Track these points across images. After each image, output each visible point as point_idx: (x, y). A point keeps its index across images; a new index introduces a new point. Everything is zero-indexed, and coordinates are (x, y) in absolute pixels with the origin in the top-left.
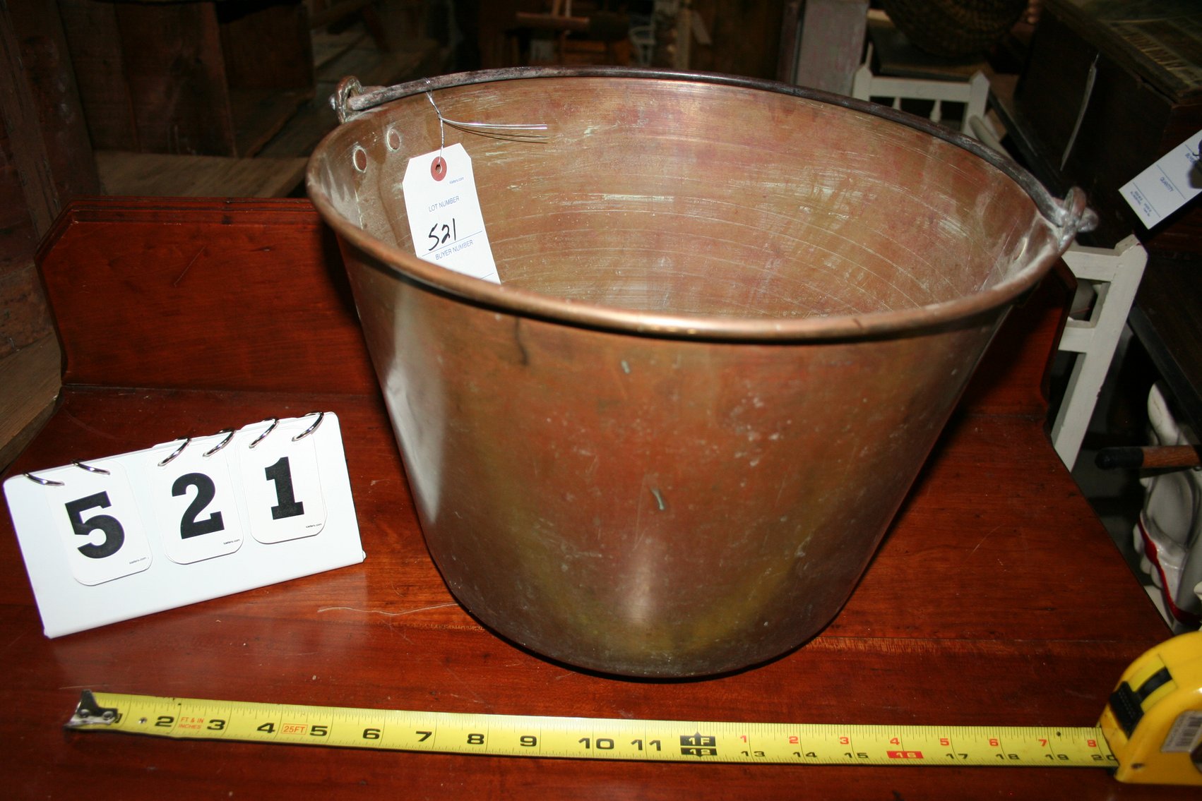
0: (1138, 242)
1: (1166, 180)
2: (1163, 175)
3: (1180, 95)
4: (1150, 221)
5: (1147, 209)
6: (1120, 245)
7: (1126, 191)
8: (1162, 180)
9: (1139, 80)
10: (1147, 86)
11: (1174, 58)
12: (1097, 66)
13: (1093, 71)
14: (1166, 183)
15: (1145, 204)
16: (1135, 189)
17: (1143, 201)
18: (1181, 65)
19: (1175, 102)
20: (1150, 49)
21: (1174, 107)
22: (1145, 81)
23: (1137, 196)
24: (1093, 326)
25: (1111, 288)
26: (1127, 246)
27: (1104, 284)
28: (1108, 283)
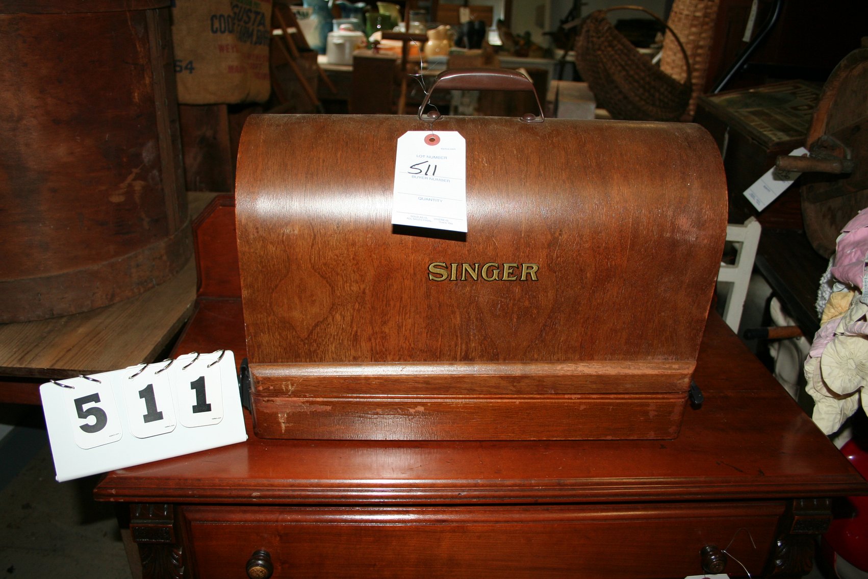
0: (755, 219)
1: (766, 186)
2: (764, 184)
3: (770, 145)
4: (760, 208)
5: (758, 202)
6: (746, 222)
7: (747, 194)
8: (764, 187)
9: (750, 139)
10: (754, 142)
11: (767, 127)
12: (729, 133)
13: (727, 136)
14: (766, 188)
15: (757, 200)
16: (751, 192)
17: (756, 198)
18: (770, 131)
19: (769, 149)
20: (755, 123)
21: (768, 151)
22: (753, 139)
23: (753, 196)
24: (737, 267)
25: (744, 245)
26: (750, 222)
27: (740, 244)
28: (742, 243)
